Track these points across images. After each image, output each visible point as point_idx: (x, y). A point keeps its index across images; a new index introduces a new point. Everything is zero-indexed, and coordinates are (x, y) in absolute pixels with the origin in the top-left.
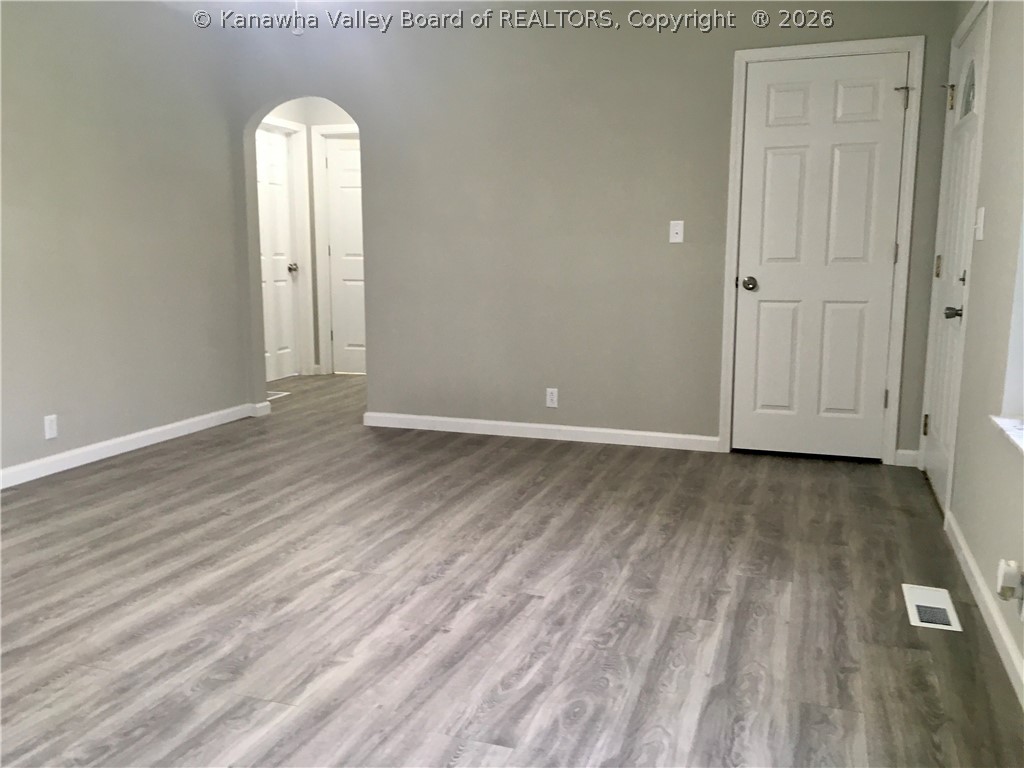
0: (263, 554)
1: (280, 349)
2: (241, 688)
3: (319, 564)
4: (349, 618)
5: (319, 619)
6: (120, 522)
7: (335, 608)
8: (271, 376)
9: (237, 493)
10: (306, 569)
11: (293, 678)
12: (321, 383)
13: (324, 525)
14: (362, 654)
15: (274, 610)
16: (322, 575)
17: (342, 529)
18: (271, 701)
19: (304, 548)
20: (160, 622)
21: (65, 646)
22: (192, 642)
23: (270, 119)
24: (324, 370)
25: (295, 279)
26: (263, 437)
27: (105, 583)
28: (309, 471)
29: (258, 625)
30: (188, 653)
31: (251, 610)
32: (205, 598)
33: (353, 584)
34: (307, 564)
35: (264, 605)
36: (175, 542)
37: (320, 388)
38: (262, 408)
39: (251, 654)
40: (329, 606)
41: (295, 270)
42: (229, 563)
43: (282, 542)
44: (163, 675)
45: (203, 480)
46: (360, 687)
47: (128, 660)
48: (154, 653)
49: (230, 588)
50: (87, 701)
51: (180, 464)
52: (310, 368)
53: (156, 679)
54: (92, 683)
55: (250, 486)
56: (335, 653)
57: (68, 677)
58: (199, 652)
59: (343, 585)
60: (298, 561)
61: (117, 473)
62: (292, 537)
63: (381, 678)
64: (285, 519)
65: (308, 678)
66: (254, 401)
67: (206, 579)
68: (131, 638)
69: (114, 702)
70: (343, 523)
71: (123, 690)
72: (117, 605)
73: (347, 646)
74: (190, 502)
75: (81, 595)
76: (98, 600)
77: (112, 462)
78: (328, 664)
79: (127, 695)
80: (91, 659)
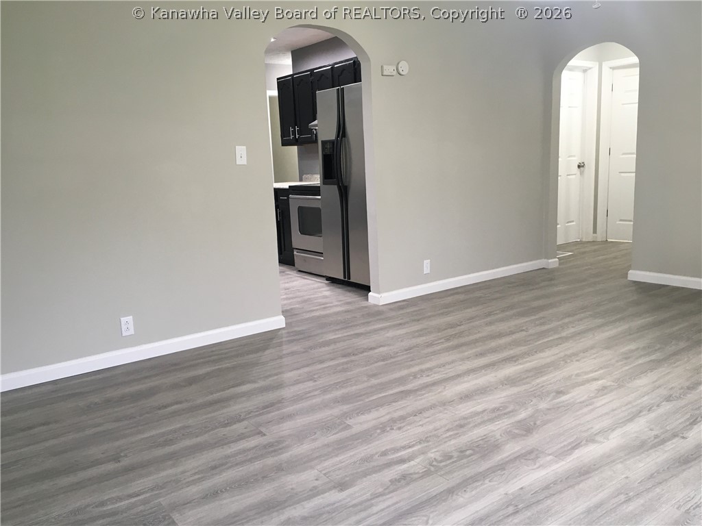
0: (548, 360)
1: (568, 223)
2: (532, 441)
3: (586, 373)
4: (607, 414)
5: (585, 410)
6: (462, 327)
7: (598, 404)
8: (560, 241)
9: (533, 318)
10: (578, 375)
11: (565, 443)
12: (596, 247)
13: (592, 348)
14: (615, 440)
15: (554, 398)
16: (588, 381)
17: (606, 352)
18: (550, 455)
19: (577, 361)
20: (483, 391)
21: (430, 394)
22: (501, 407)
23: (573, 62)
24: (600, 237)
25: (582, 173)
26: (553, 282)
27: (453, 362)
28: (584, 309)
29: (543, 405)
30: (498, 413)
31: (540, 395)
32: (511, 381)
33: (611, 391)
34: (578, 371)
35: (548, 393)
36: (493, 344)
37: (595, 251)
38: (553, 263)
39: (538, 423)
40: (593, 403)
41: (583, 166)
42: (527, 362)
43: (562, 354)
44: (483, 423)
45: (511, 307)
46: (614, 461)
47: (466, 409)
48: (479, 408)
49: (527, 378)
50: (441, 427)
51: (498, 295)
52: (590, 237)
53: (480, 424)
54: (444, 418)
55: (541, 315)
56: (596, 435)
57: (432, 411)
58: (505, 414)
59: (604, 390)
60: (573, 368)
61: (462, 297)
62: (568, 352)
63: (629, 459)
64: (566, 339)
65: (576, 446)
66: (548, 259)
67: (510, 370)
68: (466, 397)
69: (456, 432)
70: (608, 348)
71: (461, 426)
72: (459, 376)
73: (605, 432)
74: (502, 320)
75: (439, 366)
76: (450, 371)
77: (459, 290)
78: (591, 440)
79: (463, 430)
80: (444, 404)
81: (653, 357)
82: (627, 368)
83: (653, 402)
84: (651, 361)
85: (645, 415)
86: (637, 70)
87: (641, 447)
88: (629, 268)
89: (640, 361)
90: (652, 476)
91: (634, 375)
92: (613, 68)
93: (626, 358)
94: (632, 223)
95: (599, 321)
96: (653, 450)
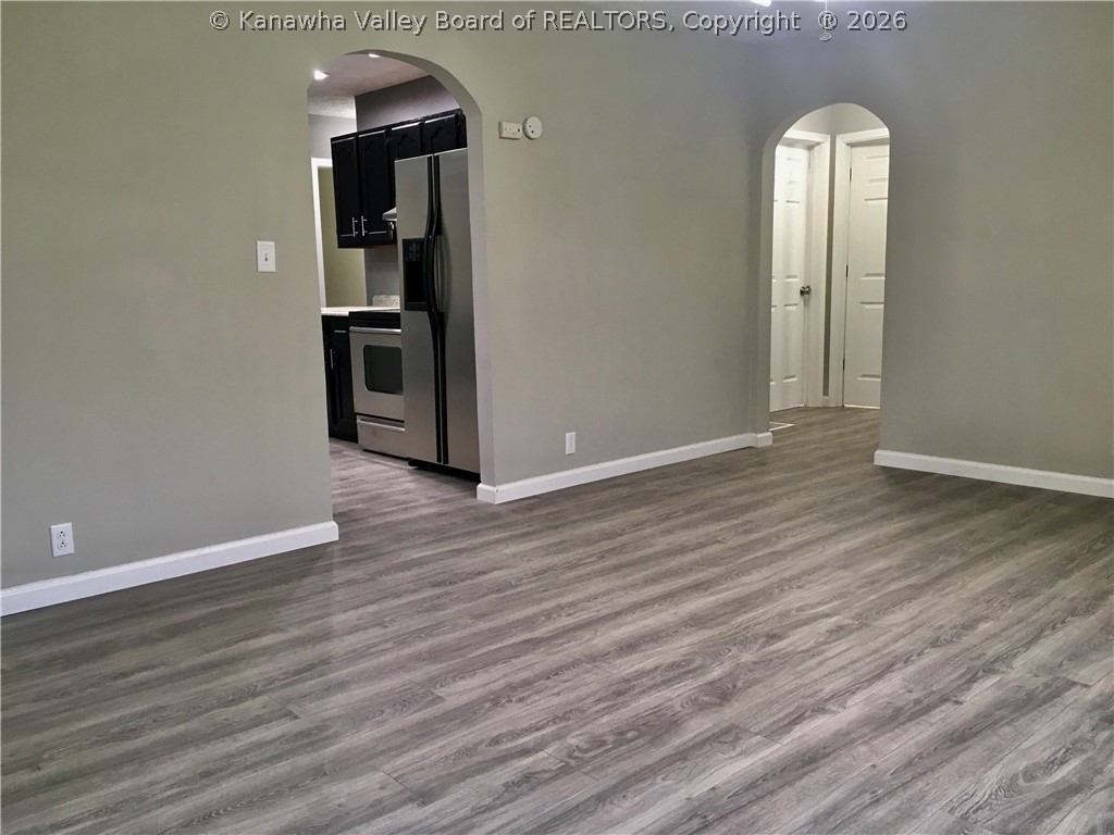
0: (757, 587)
1: (786, 378)
2: (730, 713)
3: (813, 606)
4: (843, 668)
5: (813, 662)
6: (623, 538)
7: (829, 654)
8: (775, 407)
9: (735, 522)
10: (800, 609)
11: (781, 715)
12: (827, 416)
13: (821, 567)
14: (854, 709)
15: (763, 646)
16: (815, 618)
17: (842, 573)
18: (758, 734)
19: (799, 587)
20: (654, 637)
21: (573, 643)
22: (683, 661)
23: (791, 133)
24: (833, 400)
25: (806, 303)
26: (764, 468)
27: (608, 592)
28: (809, 508)
29: (747, 657)
30: (678, 671)
31: (742, 640)
32: (697, 621)
33: (851, 632)
34: (800, 604)
35: (756, 637)
36: (673, 563)
37: (826, 421)
38: (764, 439)
39: (740, 684)
40: (822, 652)
41: (808, 293)
42: (720, 592)
43: (776, 578)
44: (655, 687)
45: (701, 507)
46: (853, 741)
47: (628, 666)
48: (649, 664)
49: (723, 615)
50: (588, 696)
51: (682, 488)
52: (818, 400)
53: (650, 689)
54: (592, 681)
55: (747, 517)
56: (826, 701)
57: (575, 671)
58: (689, 672)
59: (839, 632)
60: (793, 599)
61: (625, 491)
62: (787, 574)
63: (876, 737)
64: (783, 554)
65: (798, 719)
66: (756, 431)
67: (698, 603)
68: (629, 647)
69: (610, 703)
70: (845, 567)
71: (620, 693)
72: (618, 614)
73: (841, 696)
74: (686, 526)
75: (588, 599)
76: (602, 608)
77: (620, 481)
78: (820, 709)
79: (621, 699)
80: (594, 658)
81: (913, 580)
82: (873, 597)
83: (912, 648)
84: (909, 586)
85: (900, 669)
86: (887, 149)
87: (892, 719)
88: (876, 447)
89: (894, 586)
90: (910, 764)
91: (883, 609)
92: (852, 145)
93: (872, 583)
94: (879, 380)
95: (832, 527)
96: (913, 722)
